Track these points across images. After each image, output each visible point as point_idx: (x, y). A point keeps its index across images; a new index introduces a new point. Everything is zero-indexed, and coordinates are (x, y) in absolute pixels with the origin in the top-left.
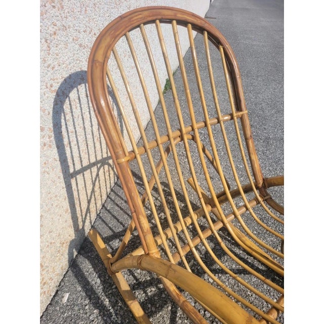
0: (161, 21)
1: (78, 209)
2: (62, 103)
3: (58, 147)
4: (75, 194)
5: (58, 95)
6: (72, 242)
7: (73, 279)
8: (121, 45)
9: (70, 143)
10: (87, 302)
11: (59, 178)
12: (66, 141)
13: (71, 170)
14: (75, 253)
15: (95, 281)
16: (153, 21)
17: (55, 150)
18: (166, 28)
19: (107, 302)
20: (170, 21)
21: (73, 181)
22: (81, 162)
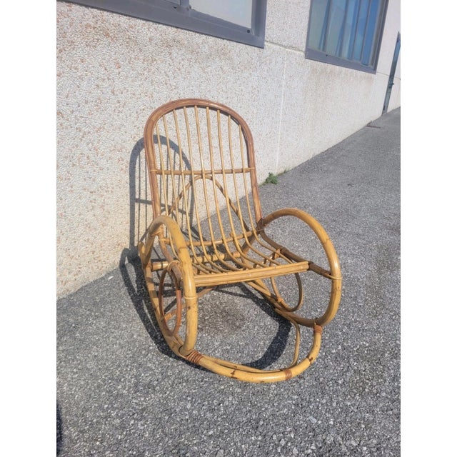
0: (198, 106)
1: (136, 229)
2: (140, 150)
3: (130, 176)
4: (136, 215)
5: (138, 143)
6: (125, 250)
7: (119, 272)
8: (169, 116)
9: (140, 177)
10: (123, 283)
11: (127, 195)
12: (137, 174)
13: (137, 197)
14: (126, 262)
15: (133, 275)
16: (193, 106)
17: (128, 177)
18: (202, 111)
19: (135, 286)
20: (205, 107)
21: (137, 205)
22: (146, 196)
